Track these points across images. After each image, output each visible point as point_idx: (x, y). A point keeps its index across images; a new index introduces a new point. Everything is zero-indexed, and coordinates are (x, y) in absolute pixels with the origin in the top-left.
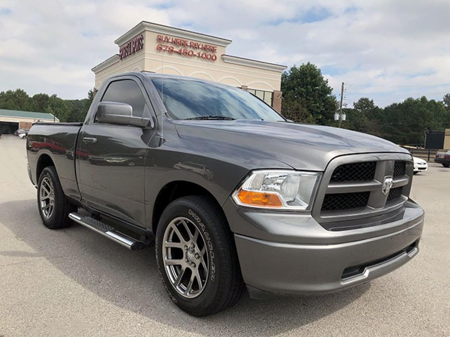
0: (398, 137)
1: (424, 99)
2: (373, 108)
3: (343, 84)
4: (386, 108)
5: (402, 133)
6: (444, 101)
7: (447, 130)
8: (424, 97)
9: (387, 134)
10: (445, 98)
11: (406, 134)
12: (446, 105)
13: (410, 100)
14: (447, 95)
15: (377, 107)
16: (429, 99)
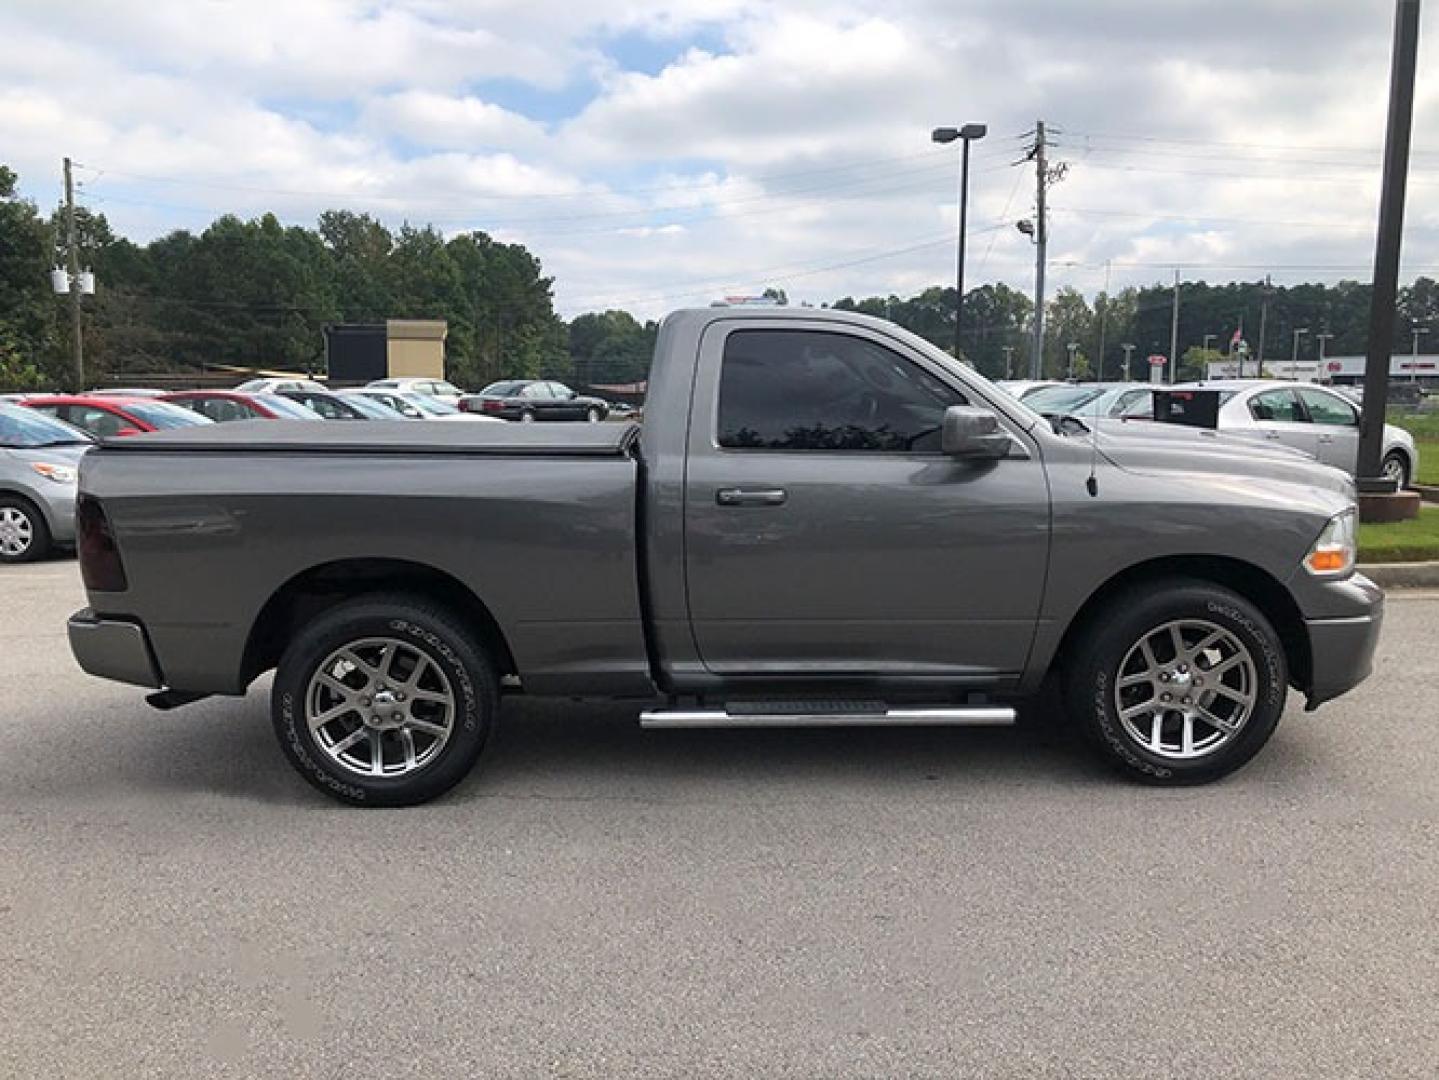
0: (219, 341)
1: (270, 222)
2: (110, 244)
3: (67, 161)
4: (154, 247)
5: (230, 329)
6: (322, 230)
7: (390, 323)
8: (270, 215)
9: (181, 334)
10: (324, 222)
11: (240, 332)
12: (329, 245)
13: (228, 223)
14: (328, 213)
15: (124, 240)
16: (284, 224)
